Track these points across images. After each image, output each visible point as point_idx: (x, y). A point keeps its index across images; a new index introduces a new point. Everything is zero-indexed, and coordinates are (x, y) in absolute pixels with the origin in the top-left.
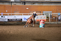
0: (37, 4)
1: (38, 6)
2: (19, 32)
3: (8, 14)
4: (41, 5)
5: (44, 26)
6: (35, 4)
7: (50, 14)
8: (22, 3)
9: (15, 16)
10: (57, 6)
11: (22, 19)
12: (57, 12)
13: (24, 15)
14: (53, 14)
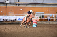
0: (30, 6)
1: (31, 7)
2: (13, 31)
3: (3, 14)
4: (34, 6)
5: (37, 26)
6: (28, 5)
7: (42, 14)
8: (17, 5)
9: (10, 16)
10: (49, 8)
11: (16, 19)
12: (49, 13)
13: (18, 15)
14: (45, 15)
